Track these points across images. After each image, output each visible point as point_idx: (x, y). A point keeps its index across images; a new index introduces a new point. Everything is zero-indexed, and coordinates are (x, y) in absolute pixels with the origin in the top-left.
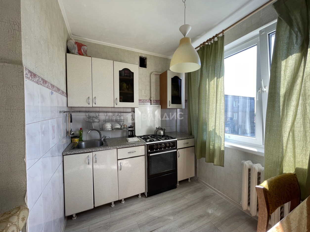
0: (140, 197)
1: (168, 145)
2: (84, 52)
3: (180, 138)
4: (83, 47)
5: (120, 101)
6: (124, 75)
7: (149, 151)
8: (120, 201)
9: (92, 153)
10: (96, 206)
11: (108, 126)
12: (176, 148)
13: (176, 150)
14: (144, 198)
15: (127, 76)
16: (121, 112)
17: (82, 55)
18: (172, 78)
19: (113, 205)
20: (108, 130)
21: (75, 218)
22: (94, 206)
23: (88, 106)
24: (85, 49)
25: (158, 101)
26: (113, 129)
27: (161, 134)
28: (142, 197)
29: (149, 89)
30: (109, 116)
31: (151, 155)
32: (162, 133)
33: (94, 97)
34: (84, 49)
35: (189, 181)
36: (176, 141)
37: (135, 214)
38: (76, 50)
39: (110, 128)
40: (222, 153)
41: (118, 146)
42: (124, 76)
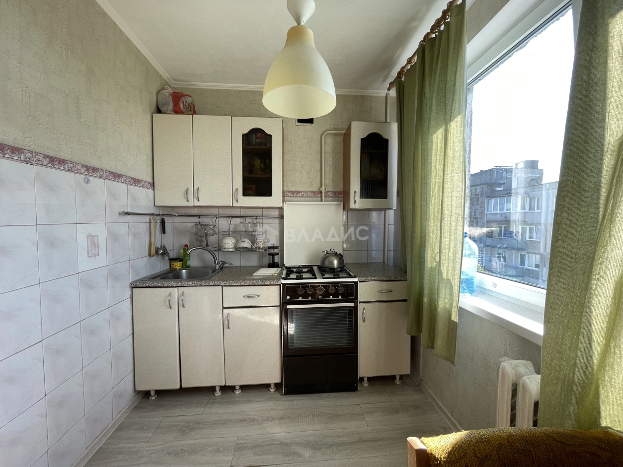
0: (272, 390)
1: (332, 290)
2: (184, 108)
4: (183, 99)
5: (244, 195)
6: (256, 142)
7: (288, 297)
8: (232, 388)
10: (184, 386)
11: (229, 243)
15: (260, 144)
16: (257, 217)
17: (182, 113)
18: (362, 139)
19: (218, 393)
22: (181, 386)
23: (186, 204)
24: (186, 102)
25: (339, 193)
26: (238, 249)
27: (334, 265)
28: (276, 392)
29: (319, 168)
31: (289, 307)
32: (336, 262)
34: (185, 103)
35: (398, 382)
36: (356, 283)
38: (171, 107)
39: (232, 246)
40: (452, 327)
41: (224, 281)
42: (256, 145)
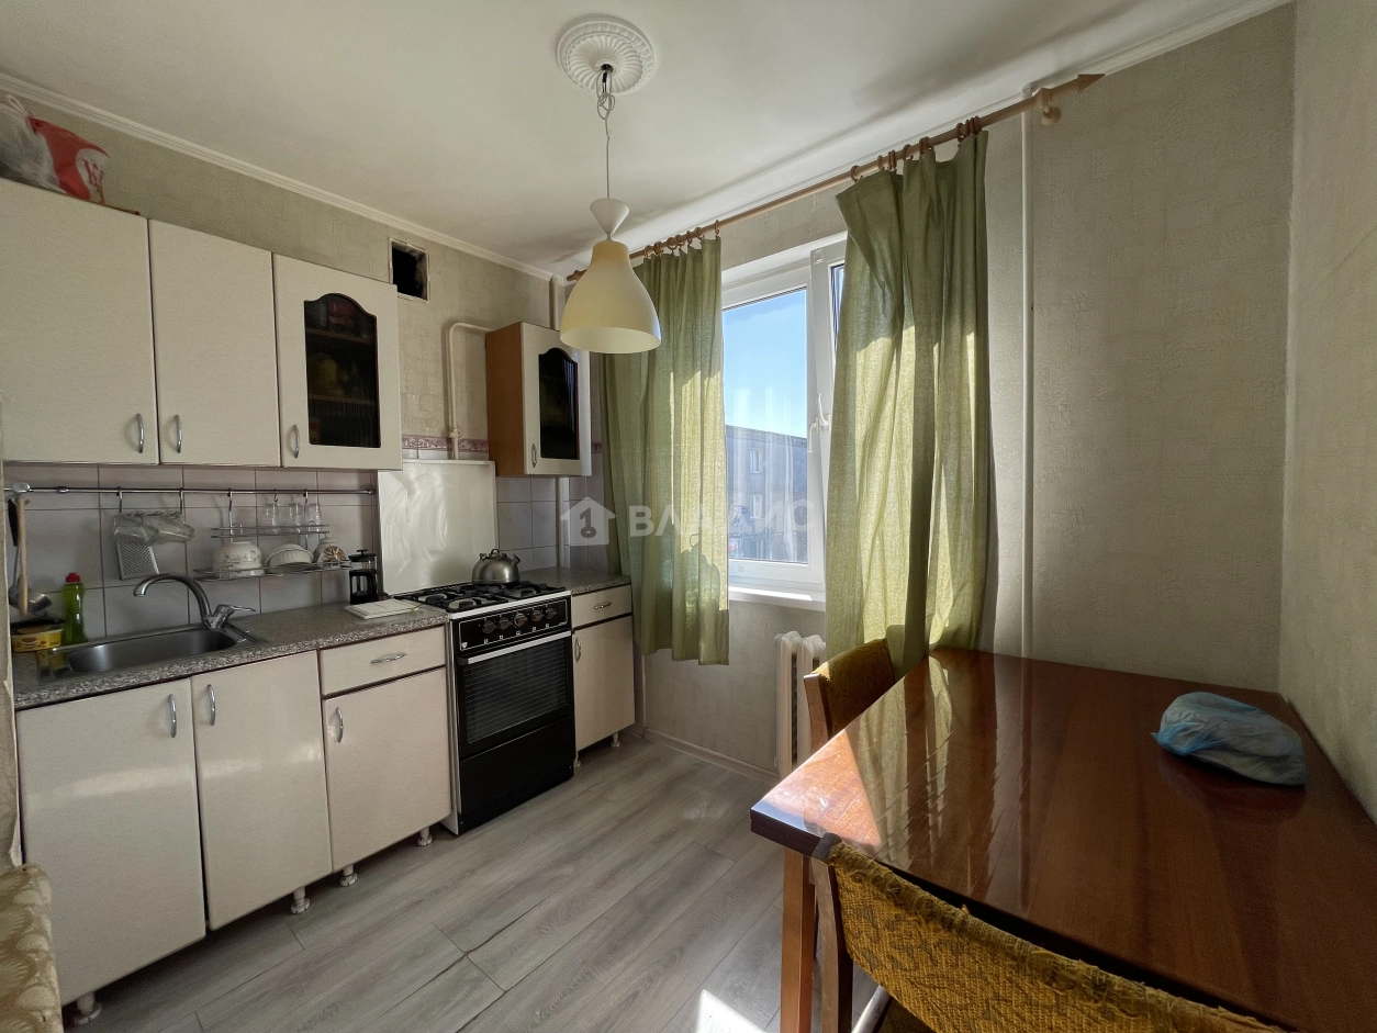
0: (426, 841)
1: (538, 616)
2: (91, 182)
3: (582, 589)
4: (83, 154)
5: (313, 441)
6: (328, 321)
7: (464, 645)
8: (334, 880)
9: (188, 681)
10: (216, 924)
11: (247, 557)
12: (568, 627)
13: (567, 634)
14: (444, 844)
15: (339, 328)
16: (303, 492)
17: (80, 193)
18: (540, 356)
19: (302, 906)
20: (244, 574)
21: (93, 1016)
22: (208, 929)
23: (136, 458)
24: (95, 166)
25: (482, 443)
26: (268, 568)
27: (503, 576)
28: (437, 842)
29: (440, 390)
30: (243, 510)
31: (472, 660)
32: (507, 573)
33: (166, 416)
34: (91, 168)
35: (617, 744)
36: (568, 598)
37: (418, 902)
38: (46, 168)
39: (258, 565)
40: (722, 620)
41: (326, 637)
42: (327, 329)
